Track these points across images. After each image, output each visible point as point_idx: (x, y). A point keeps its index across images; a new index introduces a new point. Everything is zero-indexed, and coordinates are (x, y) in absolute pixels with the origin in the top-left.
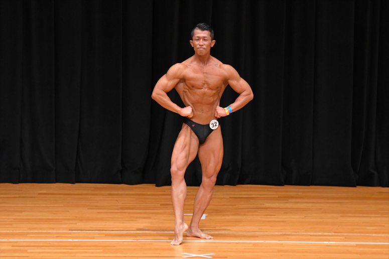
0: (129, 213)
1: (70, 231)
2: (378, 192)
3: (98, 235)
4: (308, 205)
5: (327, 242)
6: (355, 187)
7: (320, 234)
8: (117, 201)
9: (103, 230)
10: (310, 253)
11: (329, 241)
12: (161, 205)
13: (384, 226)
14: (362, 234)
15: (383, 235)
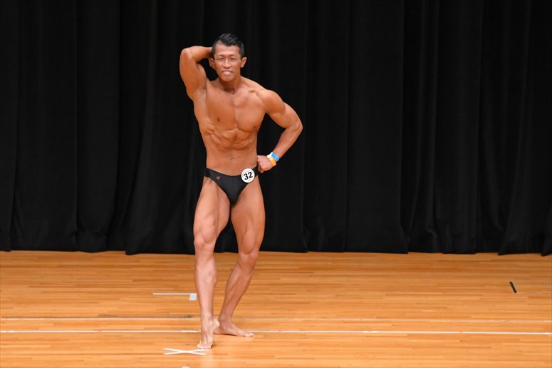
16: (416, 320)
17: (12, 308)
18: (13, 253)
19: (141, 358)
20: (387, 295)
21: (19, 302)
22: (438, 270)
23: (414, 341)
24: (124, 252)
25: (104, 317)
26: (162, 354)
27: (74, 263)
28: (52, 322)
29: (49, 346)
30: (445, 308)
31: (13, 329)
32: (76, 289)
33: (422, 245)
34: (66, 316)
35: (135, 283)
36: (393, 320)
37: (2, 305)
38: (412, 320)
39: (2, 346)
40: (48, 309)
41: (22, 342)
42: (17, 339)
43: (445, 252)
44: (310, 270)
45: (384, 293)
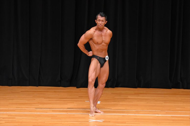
2: (182, 91)
4: (149, 97)
5: (158, 115)
6: (171, 89)
7: (154, 111)
10: (149, 120)
11: (158, 114)
13: (184, 107)
14: (174, 111)
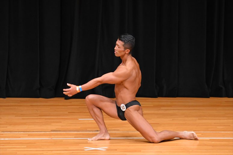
0: (46, 119)
1: (2, 133)
3: (22, 135)
8: (36, 110)
9: (26, 132)
12: (69, 113)
15: (229, 132)
16: (214, 132)
17: (6, 127)
18: (7, 99)
19: (73, 152)
20: (199, 119)
21: (11, 124)
22: (225, 106)
23: (213, 143)
24: (64, 98)
25: (54, 131)
26: (83, 150)
27: (39, 104)
28: (26, 134)
29: (26, 146)
30: (230, 126)
31: (7, 138)
32: (39, 117)
33: (217, 93)
34: (34, 131)
35: (69, 114)
36: (202, 132)
37: (1, 126)
38: (212, 132)
39: (1, 147)
40: (25, 127)
41: (12, 145)
42: (9, 143)
43: (229, 97)
44: (159, 107)
45: (198, 118)
